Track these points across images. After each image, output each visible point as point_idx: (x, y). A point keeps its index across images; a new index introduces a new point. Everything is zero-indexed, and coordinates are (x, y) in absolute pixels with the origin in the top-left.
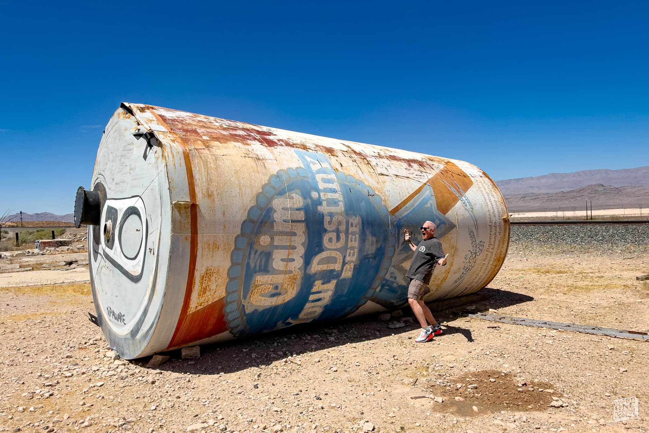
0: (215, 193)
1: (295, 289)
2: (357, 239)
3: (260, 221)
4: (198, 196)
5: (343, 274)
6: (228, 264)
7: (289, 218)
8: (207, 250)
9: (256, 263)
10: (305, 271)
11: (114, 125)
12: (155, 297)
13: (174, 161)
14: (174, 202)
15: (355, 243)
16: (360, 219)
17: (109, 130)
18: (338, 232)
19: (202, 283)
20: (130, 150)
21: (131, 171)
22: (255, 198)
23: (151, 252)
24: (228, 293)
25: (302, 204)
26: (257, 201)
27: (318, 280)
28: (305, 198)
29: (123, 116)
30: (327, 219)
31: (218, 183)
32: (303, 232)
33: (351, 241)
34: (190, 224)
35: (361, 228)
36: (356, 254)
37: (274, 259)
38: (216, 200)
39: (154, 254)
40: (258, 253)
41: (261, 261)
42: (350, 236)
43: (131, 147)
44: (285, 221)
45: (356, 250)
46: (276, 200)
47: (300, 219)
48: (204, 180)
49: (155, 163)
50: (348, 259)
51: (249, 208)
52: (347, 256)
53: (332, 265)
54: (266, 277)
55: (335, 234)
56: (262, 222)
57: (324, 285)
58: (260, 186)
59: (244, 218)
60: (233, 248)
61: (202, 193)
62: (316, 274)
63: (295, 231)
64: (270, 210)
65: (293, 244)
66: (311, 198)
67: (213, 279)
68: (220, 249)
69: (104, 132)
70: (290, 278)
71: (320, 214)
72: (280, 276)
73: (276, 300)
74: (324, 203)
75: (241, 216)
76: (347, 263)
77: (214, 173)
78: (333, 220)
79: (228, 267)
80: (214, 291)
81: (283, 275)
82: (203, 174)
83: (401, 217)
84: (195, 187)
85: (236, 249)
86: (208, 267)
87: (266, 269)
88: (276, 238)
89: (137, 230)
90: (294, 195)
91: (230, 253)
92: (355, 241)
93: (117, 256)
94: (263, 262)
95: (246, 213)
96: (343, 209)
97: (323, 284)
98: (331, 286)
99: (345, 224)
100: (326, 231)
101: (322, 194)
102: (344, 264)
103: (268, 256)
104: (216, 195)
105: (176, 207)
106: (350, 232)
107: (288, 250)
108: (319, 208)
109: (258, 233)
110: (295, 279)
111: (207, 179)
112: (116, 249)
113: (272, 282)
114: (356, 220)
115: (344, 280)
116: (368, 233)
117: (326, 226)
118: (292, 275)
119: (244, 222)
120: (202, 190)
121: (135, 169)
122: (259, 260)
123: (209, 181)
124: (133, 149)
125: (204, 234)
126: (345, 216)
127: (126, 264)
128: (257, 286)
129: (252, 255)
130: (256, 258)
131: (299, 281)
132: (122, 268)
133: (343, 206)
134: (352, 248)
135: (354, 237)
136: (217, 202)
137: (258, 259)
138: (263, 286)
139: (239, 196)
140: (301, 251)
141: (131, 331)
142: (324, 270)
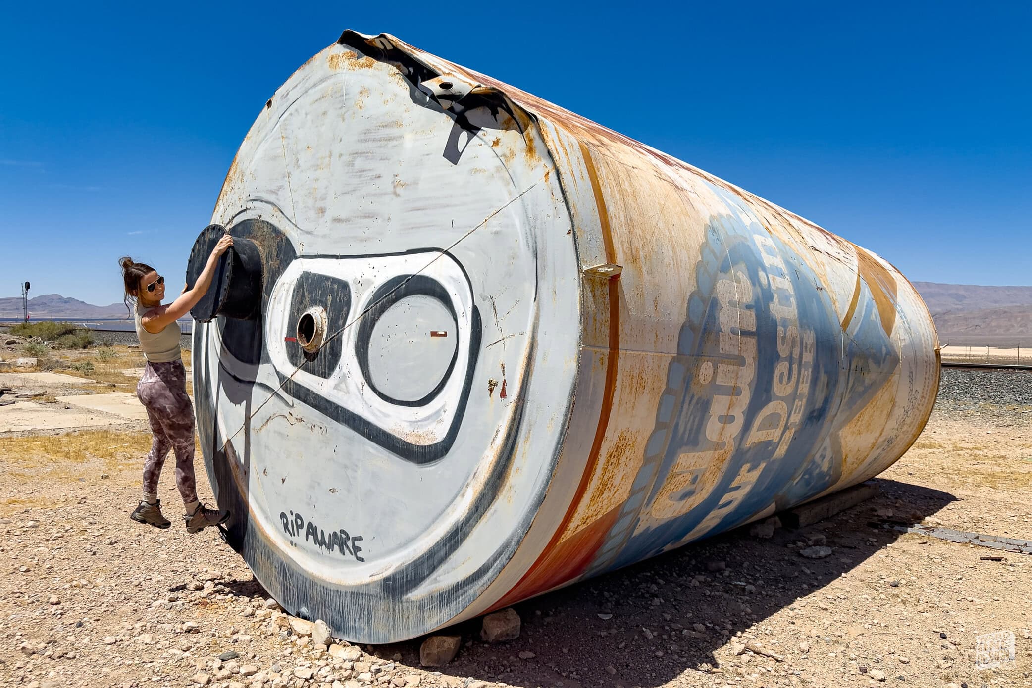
0: (641, 253)
1: (715, 482)
2: (810, 378)
3: (703, 327)
4: (618, 256)
5: (778, 449)
6: (652, 426)
7: (738, 326)
8: (628, 390)
9: (686, 425)
10: (740, 445)
11: (315, 85)
12: (500, 503)
13: (569, 163)
14: (585, 268)
15: (805, 388)
16: (815, 335)
17: (292, 96)
18: (790, 359)
19: (605, 470)
20: (390, 139)
21: (399, 190)
22: (694, 275)
23: (491, 390)
24: (633, 493)
25: (751, 294)
26: (697, 282)
27: (747, 462)
28: (754, 284)
29: (347, 62)
30: (780, 329)
31: (643, 231)
32: (753, 358)
33: (803, 383)
34: (608, 323)
35: (815, 355)
36: (803, 407)
37: (711, 416)
38: (644, 270)
39: (503, 394)
40: (694, 401)
41: (694, 421)
42: (803, 370)
43: (394, 131)
44: (734, 332)
45: (804, 400)
46: (720, 281)
47: (751, 329)
48: (623, 219)
49: (498, 169)
50: (792, 420)
51: (688, 294)
52: (793, 413)
53: (773, 430)
54: (691, 455)
55: (787, 364)
56: (705, 329)
57: (749, 474)
58: (698, 247)
59: (683, 319)
60: (664, 387)
61: (625, 253)
62: (750, 448)
63: (744, 355)
64: (714, 304)
65: (739, 384)
66: (760, 285)
67: (623, 459)
68: (647, 389)
69: (269, 104)
70: (718, 459)
71: (772, 319)
72: (710, 452)
73: (682, 507)
74: (775, 296)
75: (677, 315)
76: (788, 428)
77: (634, 205)
78: (787, 334)
79: (647, 434)
80: (615, 489)
81: (712, 452)
82: (619, 206)
83: (852, 337)
84: (612, 233)
85: (668, 391)
86: (622, 432)
87: (694, 440)
88: (722, 368)
89: (434, 334)
90: (740, 274)
91: (658, 399)
92: (806, 383)
93: (348, 392)
94: (696, 423)
95: (686, 306)
96: (796, 312)
97: (749, 471)
98: (755, 475)
99: (799, 345)
100: (778, 357)
101: (770, 276)
102: (786, 428)
103: (704, 406)
104: (643, 259)
105: (589, 278)
106: (803, 363)
107: (730, 397)
108: (771, 305)
109: (699, 356)
110: (723, 460)
111: (626, 217)
112: (343, 379)
113: (694, 468)
114: (810, 338)
115: (774, 461)
116: (821, 366)
117: (780, 347)
118: (723, 451)
119: (683, 327)
120: (622, 242)
121: (416, 183)
122: (692, 418)
123: (630, 223)
124: (401, 137)
125: (628, 352)
126: (799, 328)
127: (386, 415)
128: (674, 476)
129: (686, 406)
130: (689, 413)
131: (724, 467)
132: (367, 424)
133: (795, 308)
134: (802, 395)
135: (806, 372)
136: (646, 277)
137: (691, 415)
138: (680, 477)
139: (674, 265)
140: (745, 398)
141: (387, 579)
142: (760, 442)
